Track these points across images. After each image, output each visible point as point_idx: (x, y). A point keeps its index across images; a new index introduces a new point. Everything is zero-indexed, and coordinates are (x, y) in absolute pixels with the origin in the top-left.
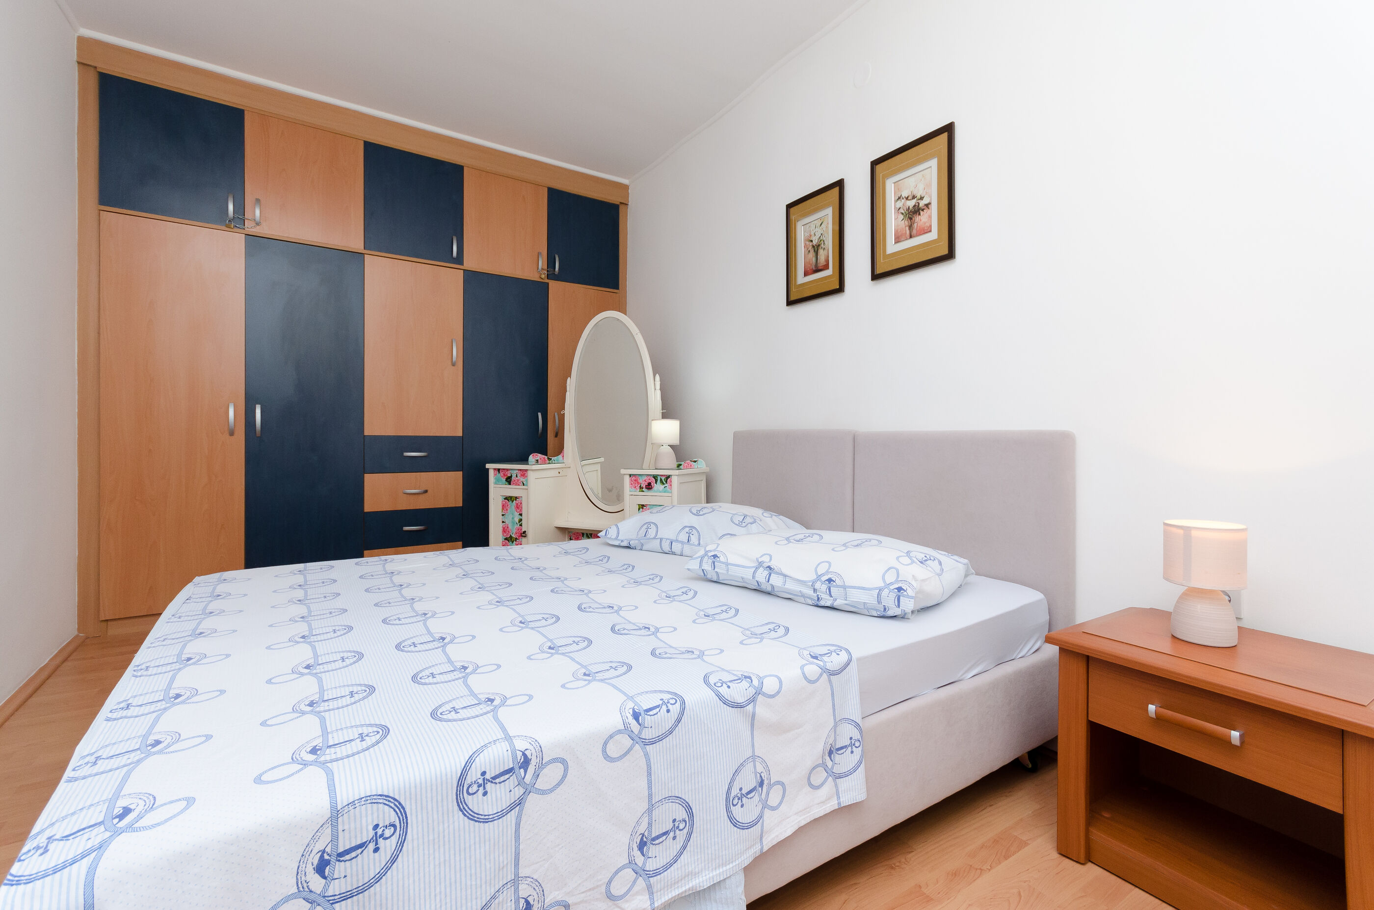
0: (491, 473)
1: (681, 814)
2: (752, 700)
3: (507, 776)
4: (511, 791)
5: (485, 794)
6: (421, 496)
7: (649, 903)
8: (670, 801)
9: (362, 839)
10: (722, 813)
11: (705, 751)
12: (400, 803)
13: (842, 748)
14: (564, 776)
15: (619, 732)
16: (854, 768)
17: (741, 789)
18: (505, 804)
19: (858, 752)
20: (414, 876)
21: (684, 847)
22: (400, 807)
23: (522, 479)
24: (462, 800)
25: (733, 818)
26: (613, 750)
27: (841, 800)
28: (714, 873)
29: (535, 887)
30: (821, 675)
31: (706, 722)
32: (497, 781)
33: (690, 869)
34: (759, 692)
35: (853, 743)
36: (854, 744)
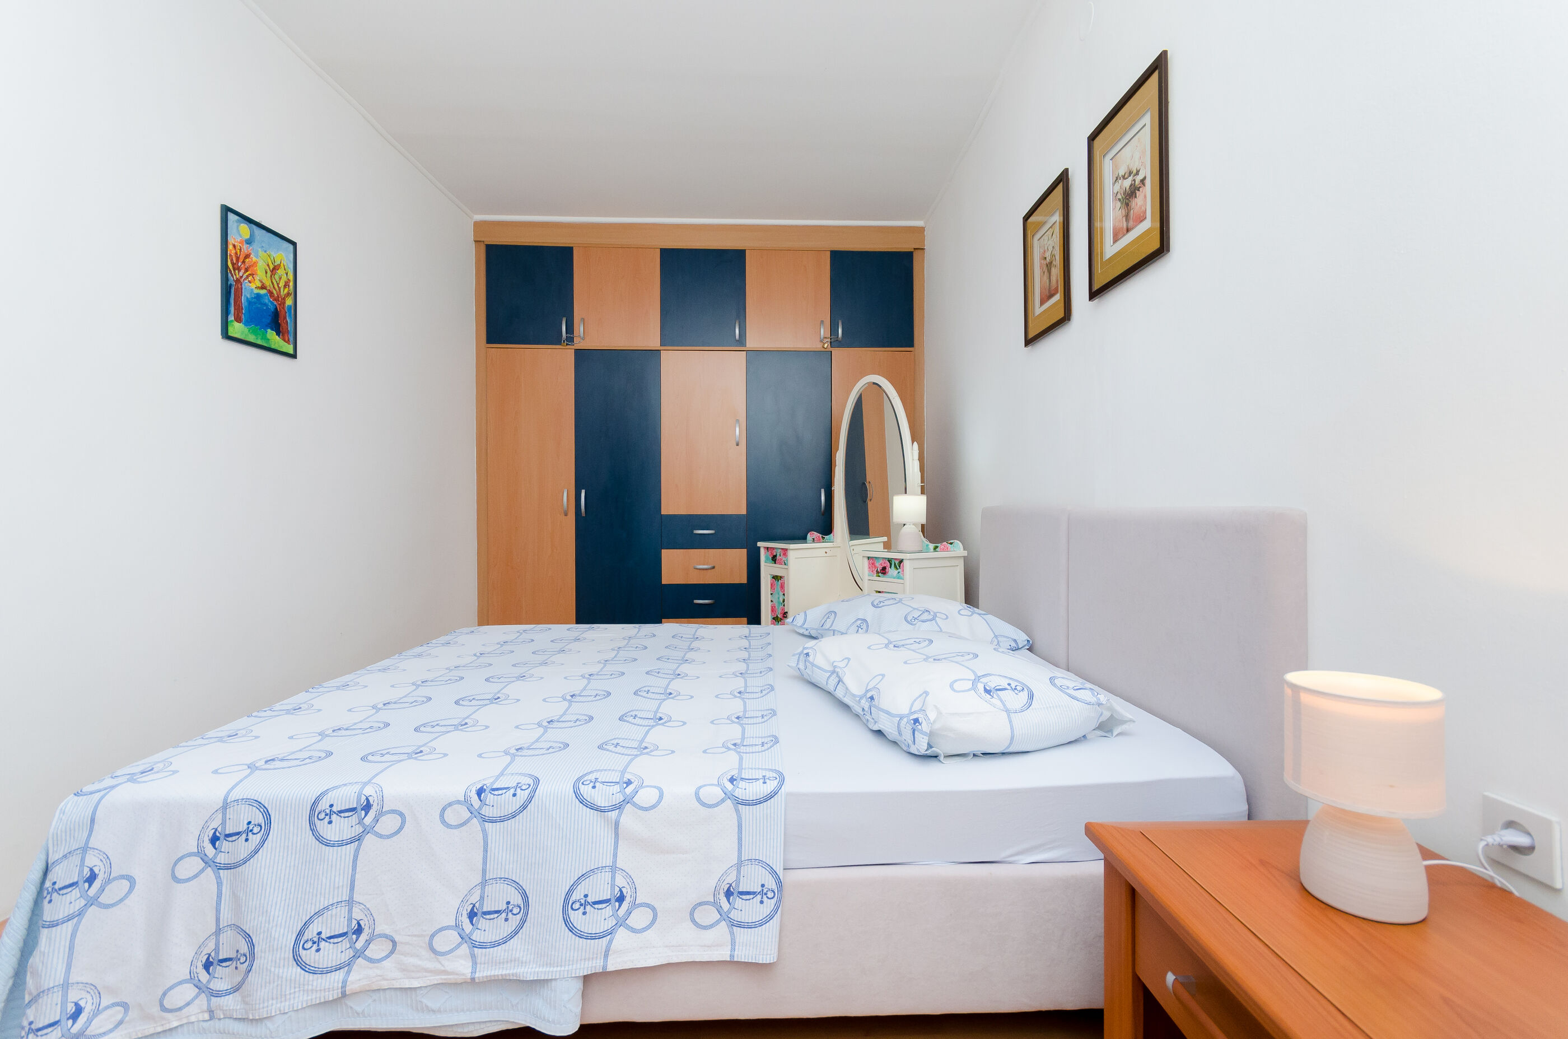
0: (762, 551)
1: (517, 899)
2: (619, 807)
3: (351, 814)
4: (352, 827)
5: (330, 822)
6: (709, 570)
7: (470, 970)
8: (506, 882)
9: (239, 829)
10: (557, 912)
11: (549, 844)
12: (267, 811)
13: (748, 893)
14: (401, 828)
15: (458, 802)
16: (760, 922)
17: (586, 896)
18: (347, 835)
19: (770, 904)
20: (269, 869)
21: (516, 933)
22: (267, 814)
23: (784, 559)
24: (313, 822)
25: (569, 921)
26: (451, 817)
27: (736, 953)
28: (541, 970)
29: (367, 914)
30: (723, 801)
31: (554, 816)
32: (342, 815)
33: (517, 956)
34: (628, 800)
35: (765, 891)
36: (766, 894)
